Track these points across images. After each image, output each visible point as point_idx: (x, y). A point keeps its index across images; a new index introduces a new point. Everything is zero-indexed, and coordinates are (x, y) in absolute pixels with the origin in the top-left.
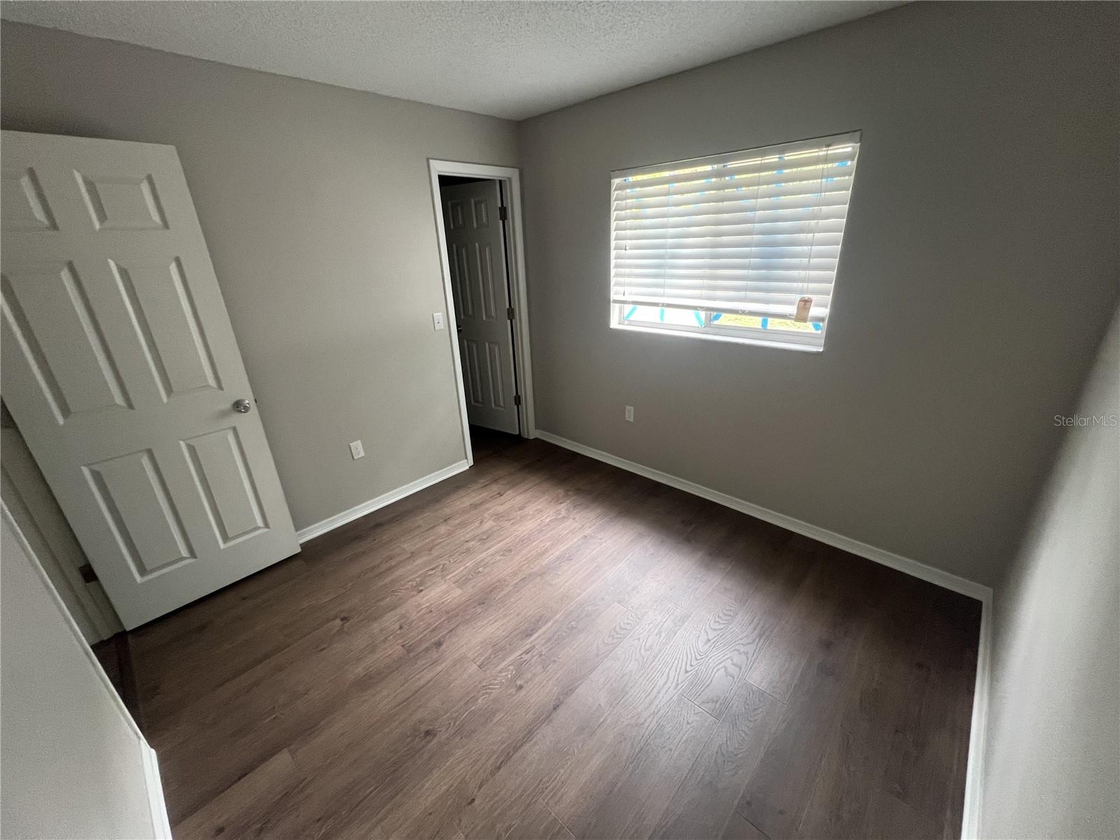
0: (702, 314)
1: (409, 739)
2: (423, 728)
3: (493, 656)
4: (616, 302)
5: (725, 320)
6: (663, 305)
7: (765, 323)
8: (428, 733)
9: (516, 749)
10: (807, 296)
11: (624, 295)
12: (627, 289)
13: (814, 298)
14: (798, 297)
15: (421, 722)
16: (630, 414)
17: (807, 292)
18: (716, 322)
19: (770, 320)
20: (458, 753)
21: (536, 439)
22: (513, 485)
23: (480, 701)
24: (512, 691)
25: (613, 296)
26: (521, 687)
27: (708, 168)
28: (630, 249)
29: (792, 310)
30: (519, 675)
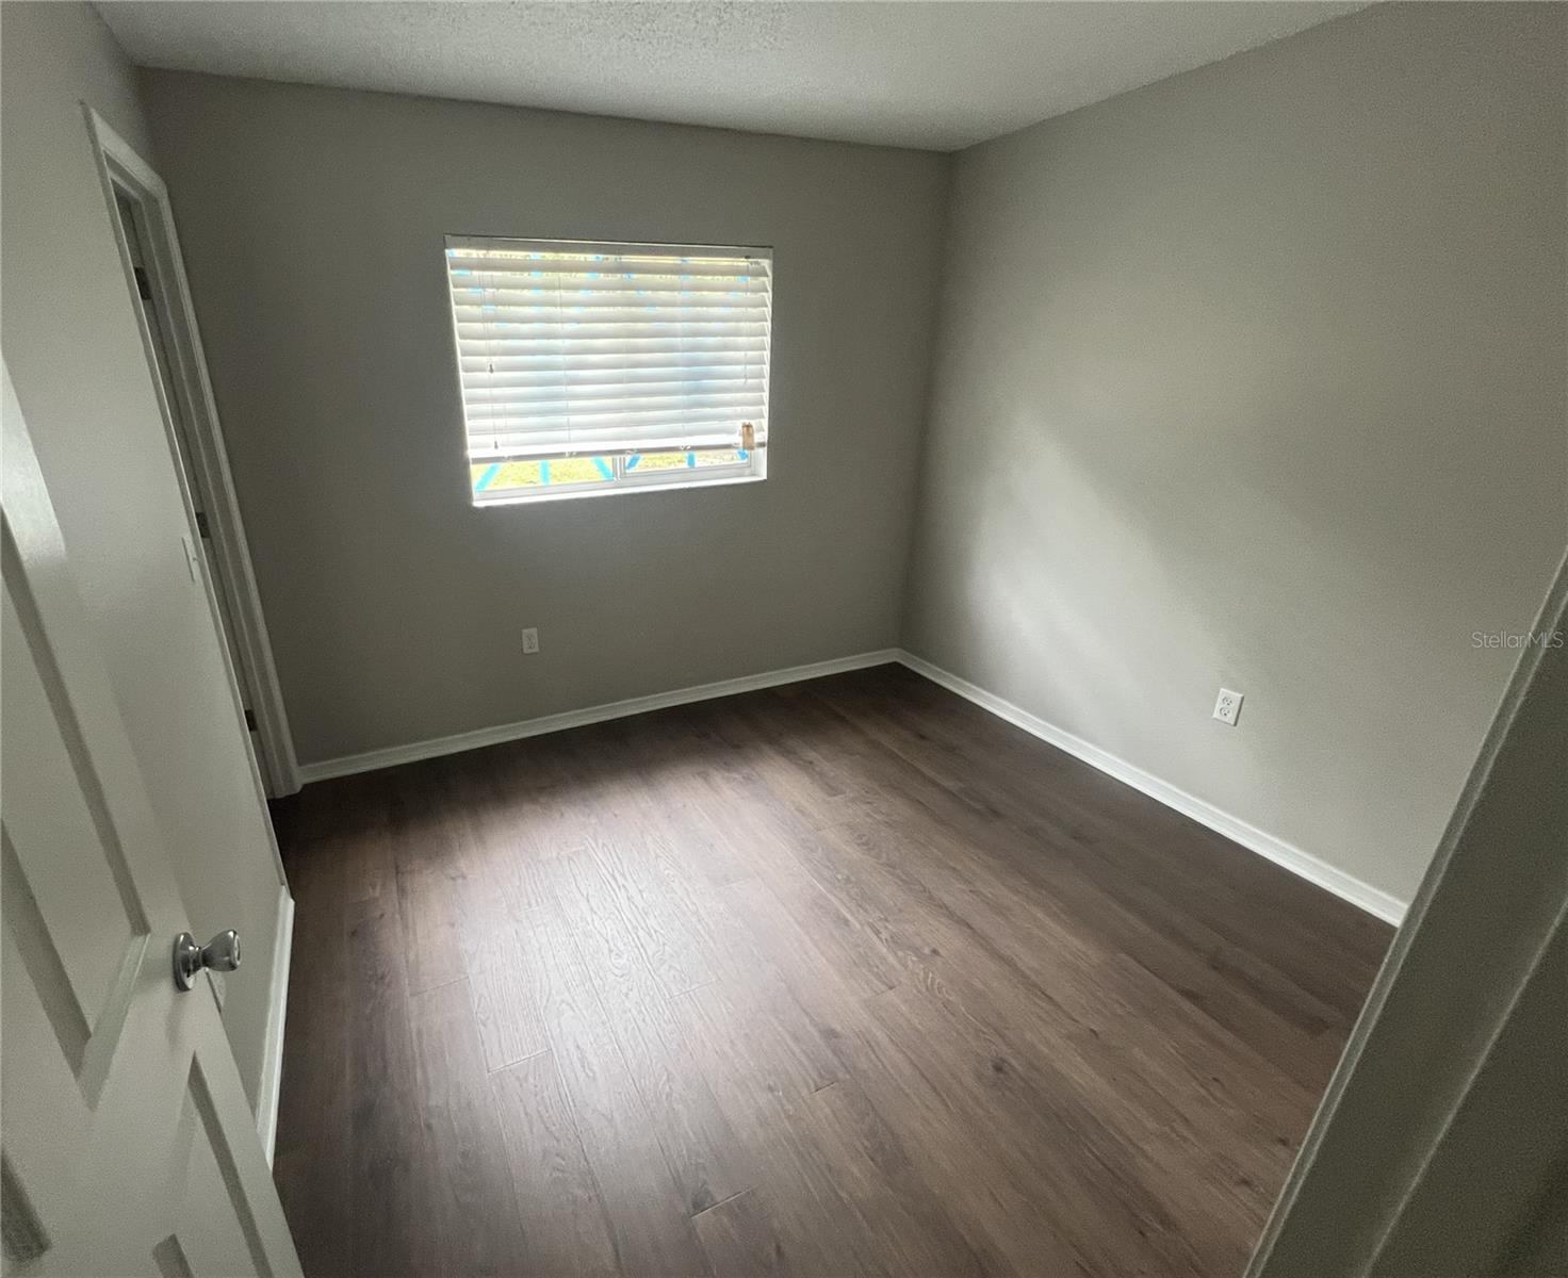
0: (607, 460)
1: (1007, 1093)
2: (990, 1072)
3: (875, 970)
4: (478, 461)
5: (645, 463)
7: (691, 461)
8: (998, 1069)
9: (1024, 976)
10: (747, 422)
11: (496, 447)
12: (500, 438)
13: (753, 422)
14: (739, 424)
15: (979, 1077)
16: (531, 640)
17: (748, 417)
18: (632, 470)
19: (696, 454)
20: (1029, 1036)
21: (305, 786)
23: (951, 998)
24: (939, 961)
25: (471, 453)
26: (935, 952)
27: (591, 257)
28: (498, 371)
30: (917, 951)
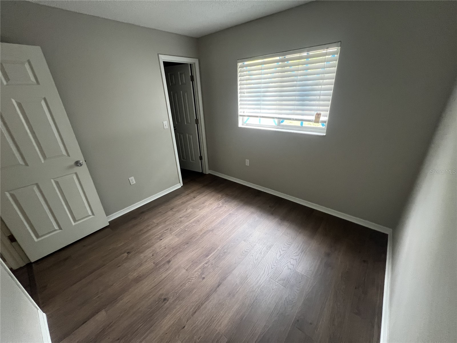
0: (276, 120)
1: (157, 302)
2: (163, 297)
3: (192, 266)
4: (241, 116)
5: (286, 123)
6: (260, 117)
7: (302, 124)
8: (165, 299)
9: (202, 304)
10: (319, 112)
11: (244, 113)
12: (246, 110)
13: (322, 113)
14: (315, 113)
15: (162, 295)
16: (247, 162)
17: (319, 110)
18: (282, 124)
19: (304, 122)
20: (178, 307)
21: (209, 174)
22: (200, 193)
23: (187, 284)
24: (201, 279)
25: (239, 114)
26: (204, 278)
27: (278, 58)
28: (246, 93)
29: (313, 118)
30: (202, 273)
